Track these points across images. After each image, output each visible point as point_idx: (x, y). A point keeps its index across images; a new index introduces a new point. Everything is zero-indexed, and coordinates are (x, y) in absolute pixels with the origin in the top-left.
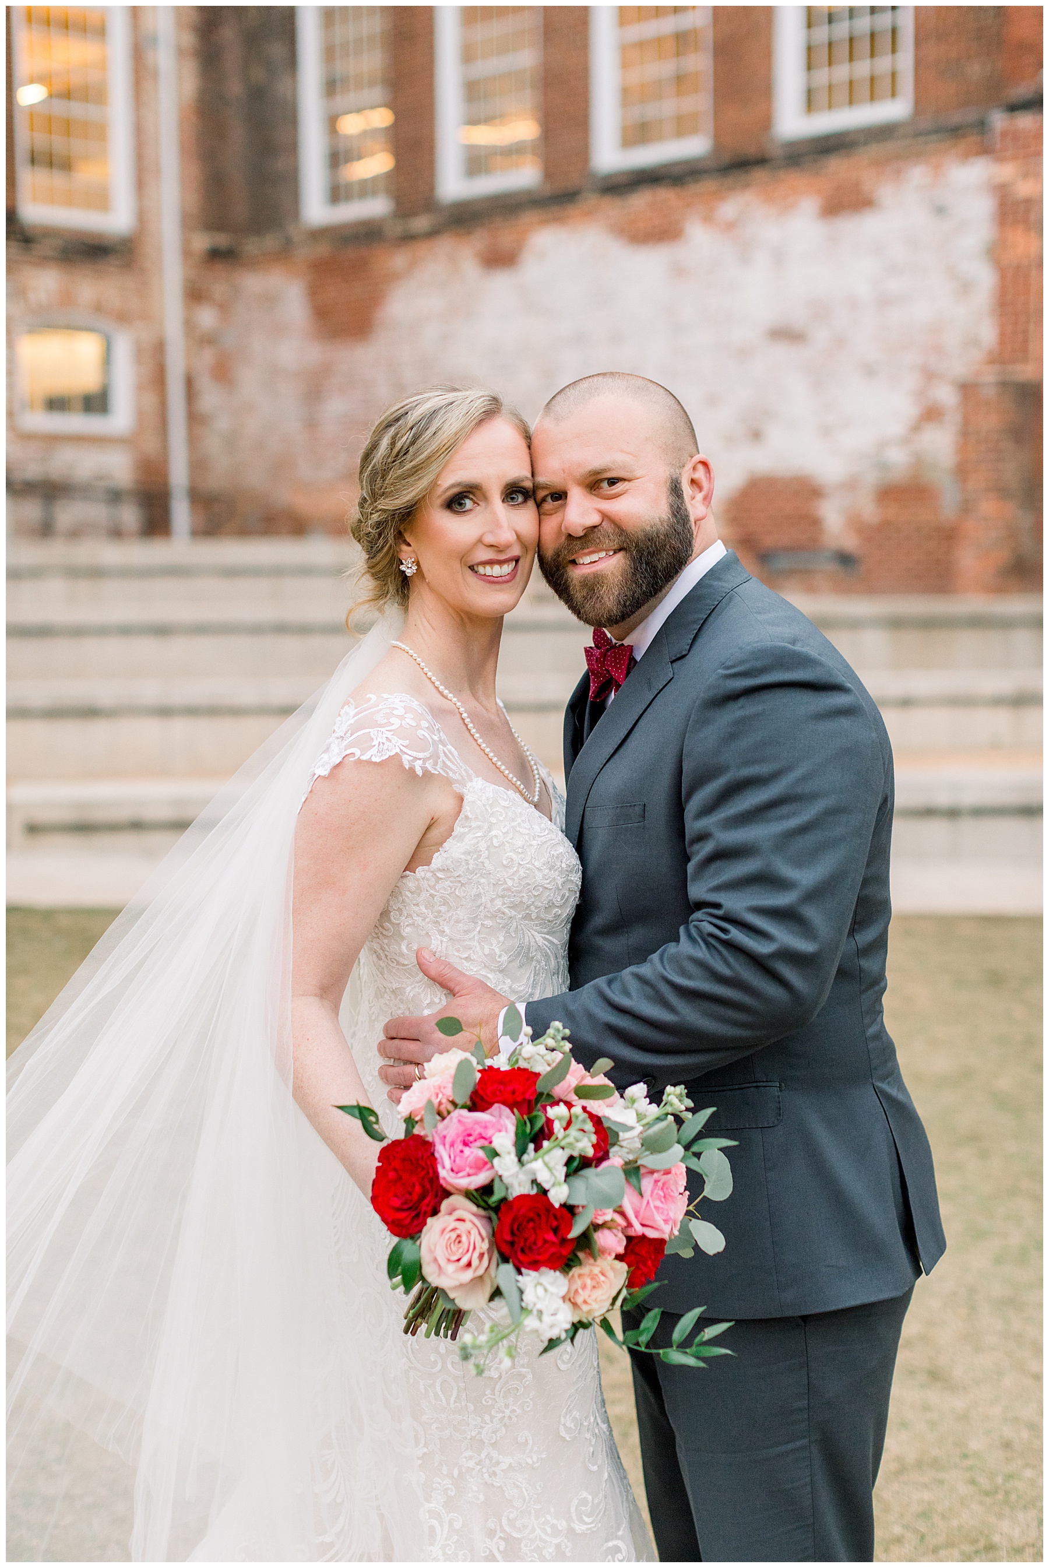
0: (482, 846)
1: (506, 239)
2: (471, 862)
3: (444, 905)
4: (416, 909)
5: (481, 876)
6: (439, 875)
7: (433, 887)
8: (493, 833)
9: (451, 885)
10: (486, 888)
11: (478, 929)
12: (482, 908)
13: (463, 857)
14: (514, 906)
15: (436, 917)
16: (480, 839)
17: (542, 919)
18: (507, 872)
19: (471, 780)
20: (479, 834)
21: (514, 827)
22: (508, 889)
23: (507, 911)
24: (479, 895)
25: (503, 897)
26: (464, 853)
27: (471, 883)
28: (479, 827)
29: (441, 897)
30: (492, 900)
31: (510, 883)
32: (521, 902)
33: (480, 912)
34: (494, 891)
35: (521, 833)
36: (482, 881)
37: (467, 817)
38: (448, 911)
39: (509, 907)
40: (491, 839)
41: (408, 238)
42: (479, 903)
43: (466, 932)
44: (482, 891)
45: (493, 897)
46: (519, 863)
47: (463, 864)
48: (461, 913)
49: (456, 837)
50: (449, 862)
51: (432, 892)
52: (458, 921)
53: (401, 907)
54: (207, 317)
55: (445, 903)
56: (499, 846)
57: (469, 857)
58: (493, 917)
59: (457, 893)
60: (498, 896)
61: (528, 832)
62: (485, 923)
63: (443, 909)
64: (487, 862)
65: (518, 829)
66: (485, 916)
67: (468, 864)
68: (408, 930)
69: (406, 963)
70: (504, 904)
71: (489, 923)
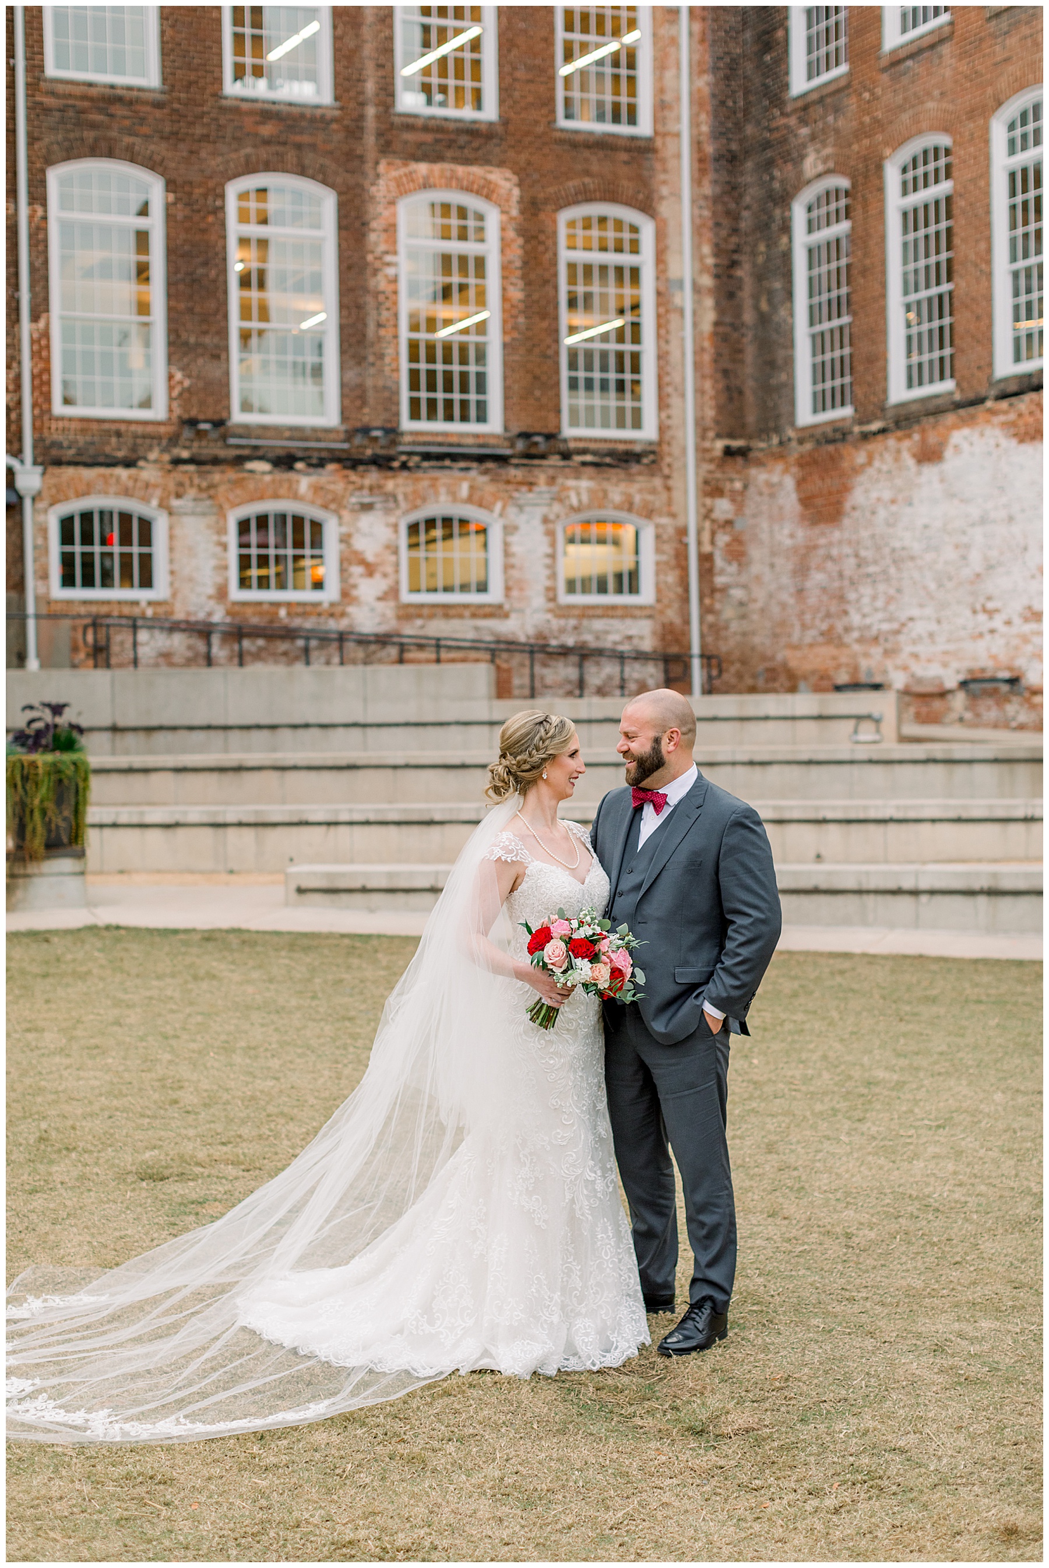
0: (534, 886)
1: (932, 438)
6: (520, 894)
16: (533, 883)
19: (532, 862)
22: (543, 903)
28: (534, 879)
29: (521, 903)
37: (528, 875)
40: (537, 884)
41: (865, 437)
48: (527, 909)
49: (525, 881)
50: (522, 890)
51: (519, 901)
54: (723, 507)
56: (540, 887)
57: (529, 889)
67: (528, 892)
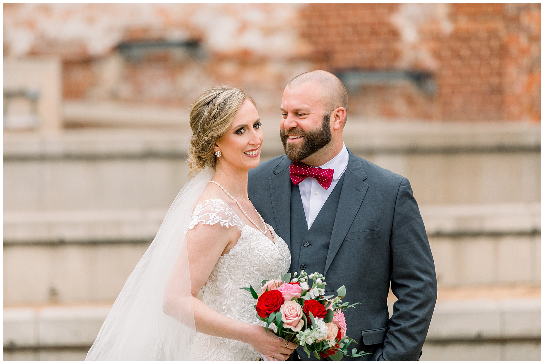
0: (247, 248)
2: (243, 253)
3: (233, 268)
4: (223, 270)
5: (246, 258)
6: (232, 257)
7: (229, 262)
8: (251, 244)
9: (236, 261)
10: (248, 263)
11: (244, 278)
12: (246, 270)
13: (240, 251)
14: (257, 270)
15: (230, 273)
16: (247, 246)
17: (267, 276)
18: (255, 258)
19: (245, 226)
20: (246, 244)
21: (258, 243)
22: (256, 264)
23: (255, 272)
24: (245, 265)
25: (254, 266)
26: (240, 250)
27: (242, 261)
28: (247, 242)
29: (232, 265)
30: (250, 268)
31: (256, 262)
32: (260, 269)
33: (246, 272)
34: (250, 264)
35: (261, 245)
36: (247, 260)
37: (243, 238)
38: (234, 271)
39: (255, 270)
40: (250, 246)
42: (245, 268)
43: (240, 279)
44: (246, 264)
45: (250, 266)
46: (260, 255)
47: (240, 254)
48: (238, 271)
49: (238, 244)
50: (235, 252)
51: (229, 263)
52: (237, 275)
53: (218, 269)
55: (233, 267)
56: (253, 249)
57: (242, 252)
58: (250, 274)
59: (237, 264)
60: (252, 266)
61: (264, 244)
62: (247, 276)
63: (232, 269)
64: (248, 254)
65: (260, 243)
66: (247, 273)
67: (241, 254)
68: (220, 277)
69: (218, 289)
70: (254, 269)
71: (248, 276)
